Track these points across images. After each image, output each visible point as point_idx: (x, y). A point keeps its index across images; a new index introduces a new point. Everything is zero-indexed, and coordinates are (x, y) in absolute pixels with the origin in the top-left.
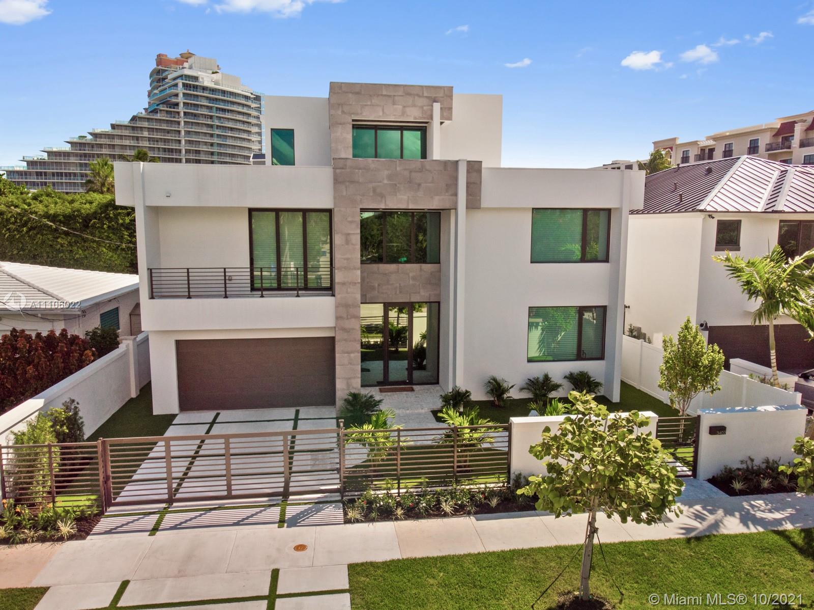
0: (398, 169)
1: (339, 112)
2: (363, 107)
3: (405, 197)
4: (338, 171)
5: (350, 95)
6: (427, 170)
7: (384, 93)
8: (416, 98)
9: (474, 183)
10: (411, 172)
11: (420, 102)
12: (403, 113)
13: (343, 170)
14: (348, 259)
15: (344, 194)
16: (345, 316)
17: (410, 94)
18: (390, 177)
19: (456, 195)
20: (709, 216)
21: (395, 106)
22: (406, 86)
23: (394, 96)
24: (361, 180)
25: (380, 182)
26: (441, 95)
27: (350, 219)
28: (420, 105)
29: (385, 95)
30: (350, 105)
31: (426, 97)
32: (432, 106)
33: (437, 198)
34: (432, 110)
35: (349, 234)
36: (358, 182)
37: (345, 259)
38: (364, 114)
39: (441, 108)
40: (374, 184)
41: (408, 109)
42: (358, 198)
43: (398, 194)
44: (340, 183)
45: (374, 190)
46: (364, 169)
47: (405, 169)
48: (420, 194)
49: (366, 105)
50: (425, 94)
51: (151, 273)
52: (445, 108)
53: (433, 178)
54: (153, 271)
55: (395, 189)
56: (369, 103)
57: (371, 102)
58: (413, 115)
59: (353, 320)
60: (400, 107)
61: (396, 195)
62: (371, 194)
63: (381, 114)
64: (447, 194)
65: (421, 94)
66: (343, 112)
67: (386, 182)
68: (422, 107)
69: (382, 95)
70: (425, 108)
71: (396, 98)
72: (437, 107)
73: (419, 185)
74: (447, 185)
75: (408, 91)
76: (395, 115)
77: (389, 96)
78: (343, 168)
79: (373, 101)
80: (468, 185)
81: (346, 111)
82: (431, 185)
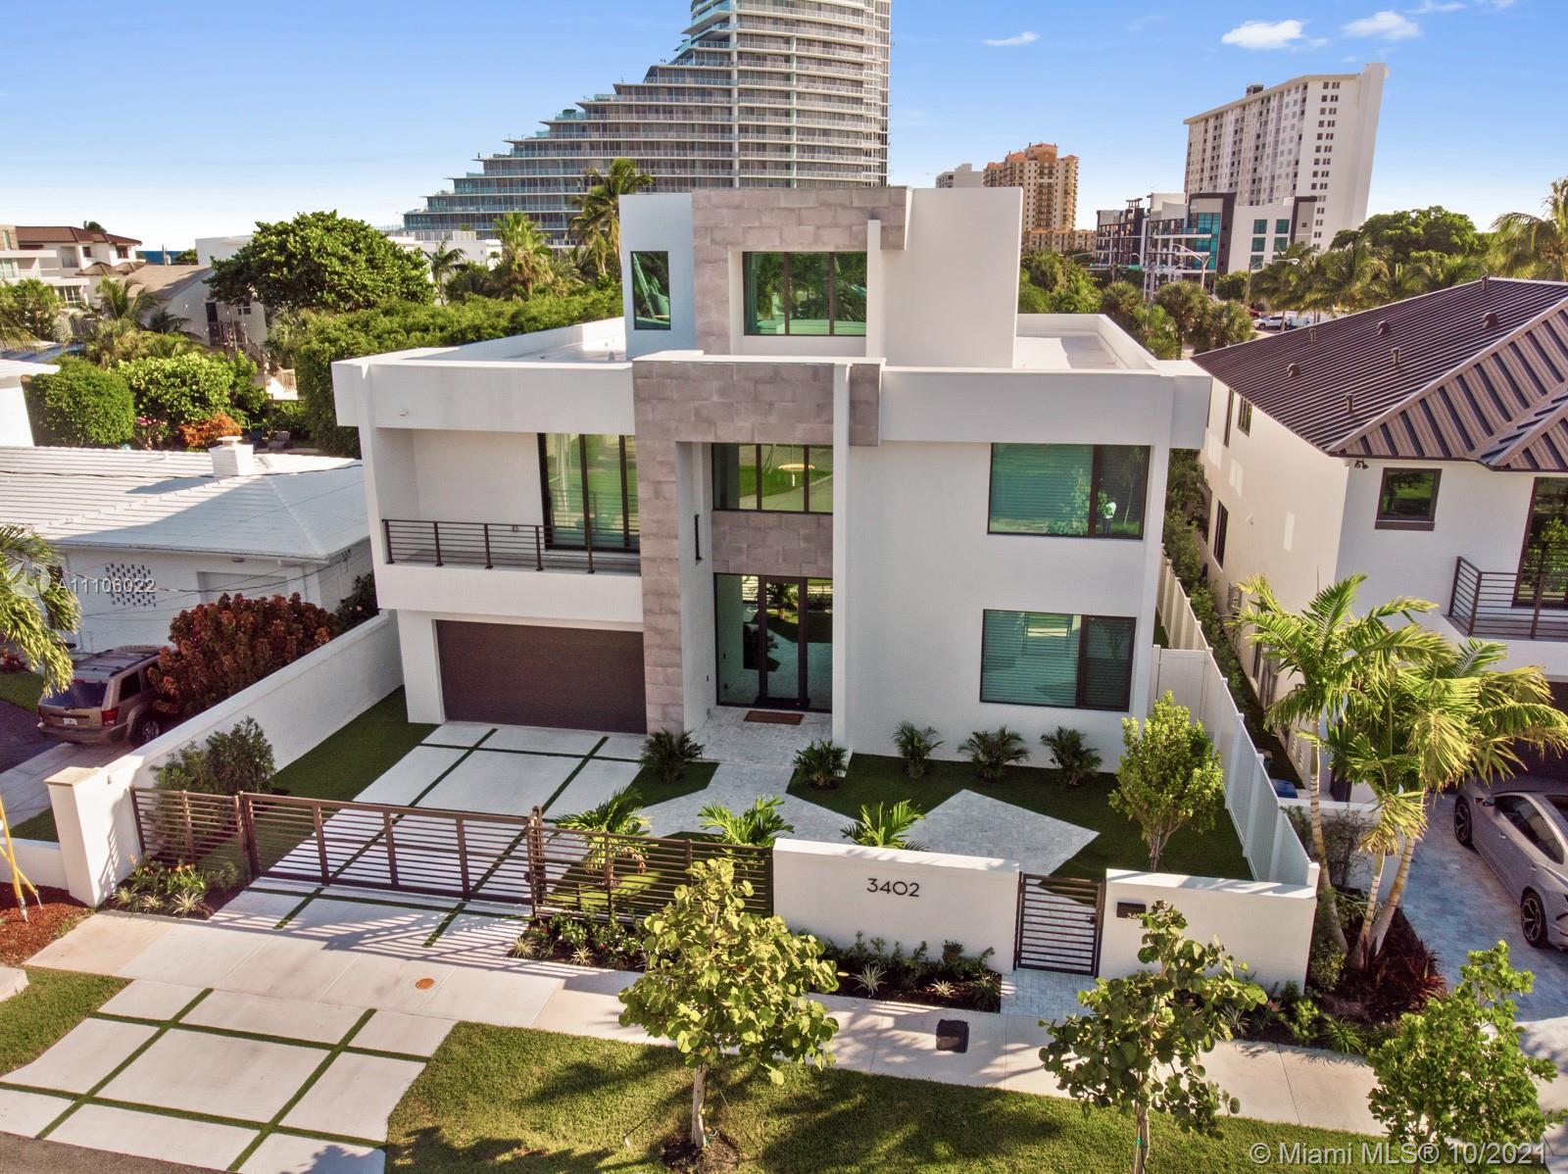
0: (735, 378)
1: (708, 242)
2: (747, 230)
3: (748, 425)
4: (639, 381)
5: (725, 211)
6: (783, 380)
7: (783, 204)
8: (839, 209)
9: (867, 402)
10: (756, 383)
11: (846, 217)
12: (817, 239)
13: (647, 380)
14: (658, 522)
15: (650, 417)
16: (656, 608)
17: (829, 205)
18: (722, 392)
19: (830, 422)
20: (1358, 465)
21: (802, 228)
23: (800, 209)
24: (676, 396)
25: (706, 399)
26: (885, 203)
27: (659, 458)
28: (845, 223)
29: (785, 209)
30: (725, 228)
31: (858, 208)
32: (867, 225)
33: (801, 427)
34: (866, 233)
35: (659, 482)
36: (672, 400)
37: (653, 521)
39: (883, 229)
40: (696, 403)
41: (824, 232)
42: (673, 424)
43: (736, 419)
44: (643, 400)
45: (697, 414)
46: (681, 377)
47: (746, 379)
48: (773, 420)
50: (856, 204)
51: (387, 527)
52: (891, 229)
53: (794, 393)
55: (730, 410)
56: (757, 224)
57: (761, 221)
58: (833, 241)
59: (669, 616)
60: (811, 229)
61: (733, 421)
62: (693, 419)
63: (777, 239)
64: (816, 421)
65: (848, 204)
66: (713, 241)
67: (715, 399)
68: (850, 227)
69: (779, 208)
70: (854, 229)
71: (803, 211)
72: (874, 227)
73: (771, 404)
74: (818, 405)
75: (824, 200)
76: (802, 242)
77: (791, 210)
78: (646, 377)
79: (764, 220)
80: (853, 404)
81: (718, 239)
82: (790, 404)
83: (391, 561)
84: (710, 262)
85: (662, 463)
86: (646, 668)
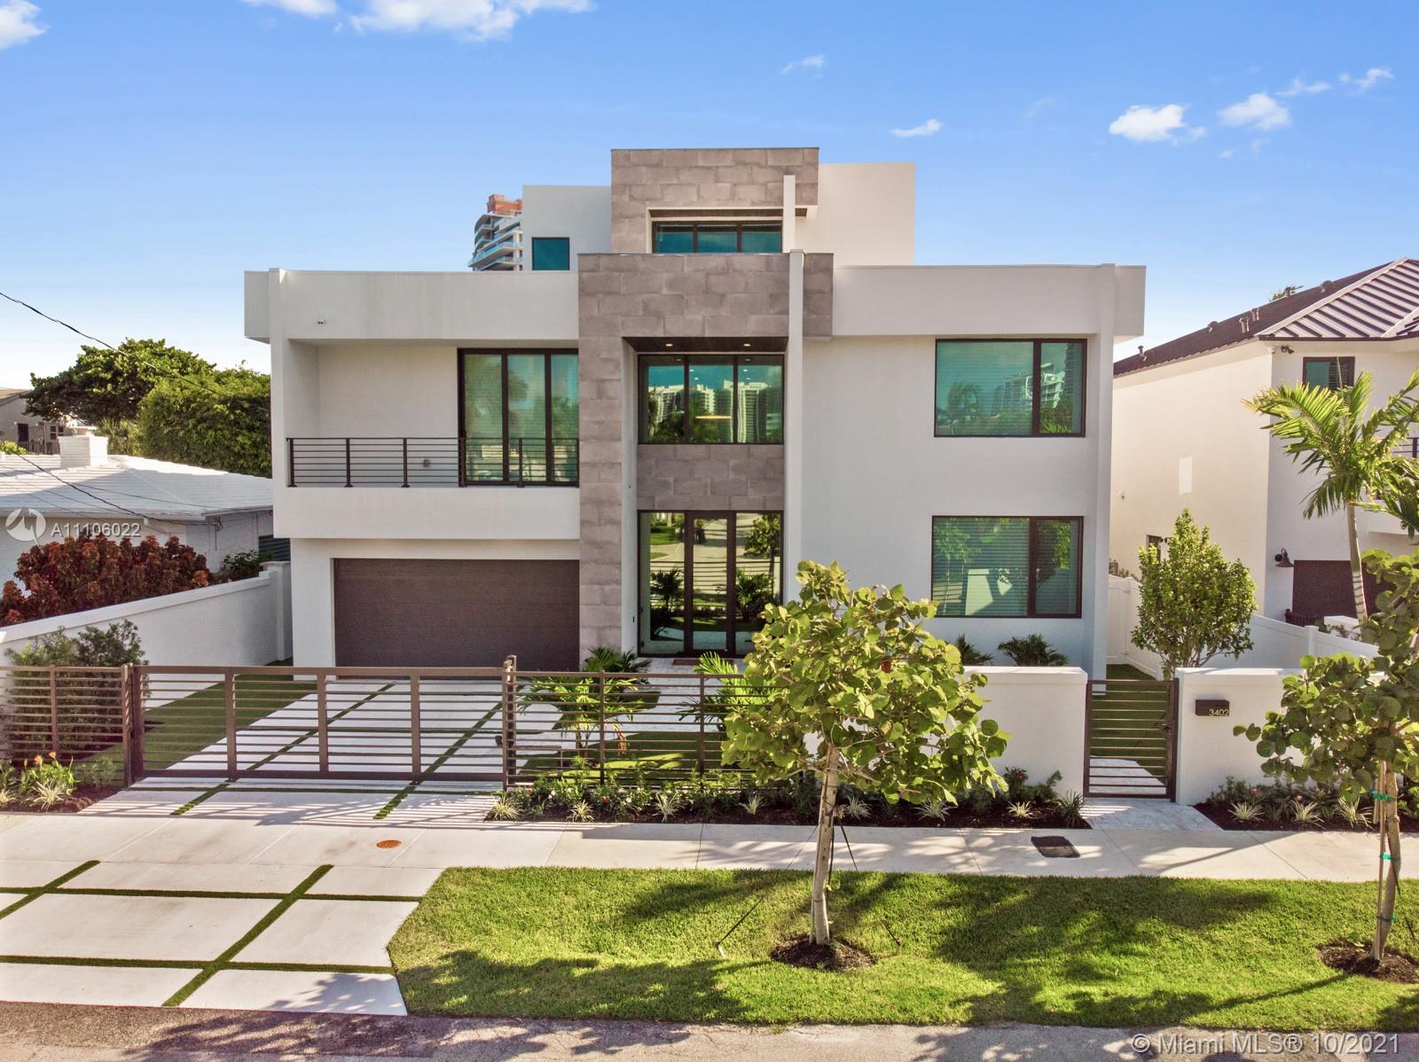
0: (686, 269)
1: (626, 198)
2: (665, 187)
3: (699, 318)
4: (585, 275)
5: (644, 170)
6: (735, 271)
7: (701, 163)
8: (755, 168)
9: (820, 292)
10: (708, 274)
11: (762, 176)
12: (733, 196)
13: (594, 274)
14: (600, 423)
15: (596, 314)
16: (595, 520)
17: (745, 164)
18: (672, 284)
19: (785, 312)
20: (1283, 348)
21: (719, 184)
22: (736, 149)
23: (717, 167)
24: (623, 290)
25: (656, 292)
26: (798, 162)
27: (604, 355)
28: (760, 181)
29: (702, 168)
30: (643, 185)
31: (772, 167)
32: (782, 181)
33: (753, 318)
34: (782, 189)
35: (603, 381)
36: (618, 293)
37: (595, 423)
38: (667, 199)
39: (797, 186)
40: (645, 296)
41: (741, 190)
42: (619, 319)
43: (686, 311)
44: (588, 294)
45: (646, 306)
46: (629, 270)
47: (698, 271)
48: (724, 312)
49: (669, 185)
50: (771, 163)
51: (292, 445)
52: (806, 184)
53: (746, 283)
54: (295, 442)
55: (680, 303)
56: (675, 181)
57: (679, 179)
58: (749, 199)
59: (609, 527)
60: (727, 186)
61: (682, 313)
62: (641, 313)
63: (695, 198)
64: (772, 311)
65: (763, 163)
66: (631, 197)
67: (665, 291)
68: (765, 185)
69: (697, 167)
70: (770, 185)
71: (721, 170)
72: (790, 182)
73: (723, 296)
74: (771, 296)
75: (740, 158)
76: (718, 200)
77: (709, 168)
78: (593, 271)
79: (682, 178)
80: (807, 294)
81: (636, 196)
82: (742, 296)
83: (292, 484)
84: (627, 217)
85: (606, 360)
86: (582, 587)
